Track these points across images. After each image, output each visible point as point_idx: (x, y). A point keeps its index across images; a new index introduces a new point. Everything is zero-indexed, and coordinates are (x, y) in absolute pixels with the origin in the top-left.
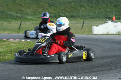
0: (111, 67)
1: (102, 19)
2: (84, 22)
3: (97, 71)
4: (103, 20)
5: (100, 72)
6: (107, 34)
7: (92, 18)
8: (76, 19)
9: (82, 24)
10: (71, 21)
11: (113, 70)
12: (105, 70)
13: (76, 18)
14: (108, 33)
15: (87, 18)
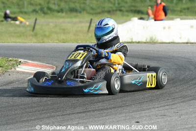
0: (124, 101)
1: (126, 13)
2: (91, 20)
3: (99, 110)
4: (128, 16)
5: (105, 111)
6: (130, 41)
7: (109, 12)
8: (79, 14)
9: (88, 24)
10: (71, 18)
11: (128, 108)
12: (113, 108)
13: (80, 12)
14: (132, 39)
15: (99, 13)
